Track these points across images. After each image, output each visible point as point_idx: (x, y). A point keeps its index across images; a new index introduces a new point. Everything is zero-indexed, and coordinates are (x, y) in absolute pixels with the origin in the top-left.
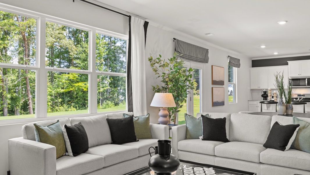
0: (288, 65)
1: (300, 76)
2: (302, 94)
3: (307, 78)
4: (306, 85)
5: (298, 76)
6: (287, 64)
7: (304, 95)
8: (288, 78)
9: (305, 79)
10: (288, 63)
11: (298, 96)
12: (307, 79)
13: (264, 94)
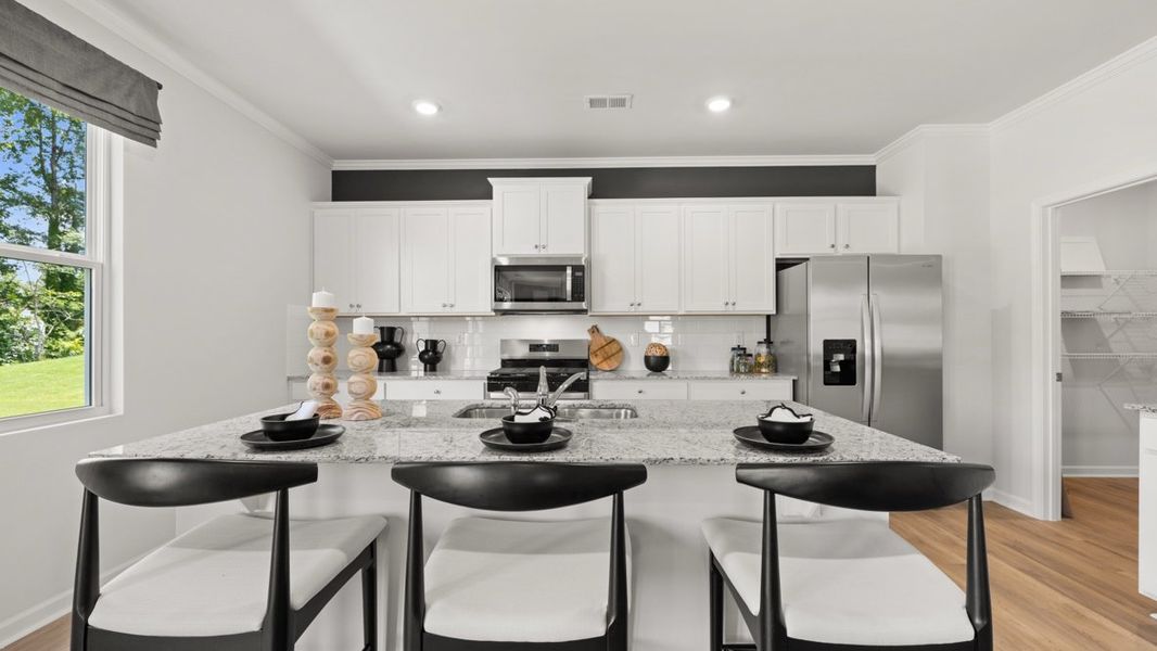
0: (490, 197)
1: (543, 252)
2: (546, 343)
3: (574, 264)
4: (565, 300)
5: (535, 252)
6: (487, 194)
7: (553, 347)
8: (494, 260)
9: (563, 268)
10: (490, 187)
11: (531, 350)
12: (569, 271)
13: (383, 343)
